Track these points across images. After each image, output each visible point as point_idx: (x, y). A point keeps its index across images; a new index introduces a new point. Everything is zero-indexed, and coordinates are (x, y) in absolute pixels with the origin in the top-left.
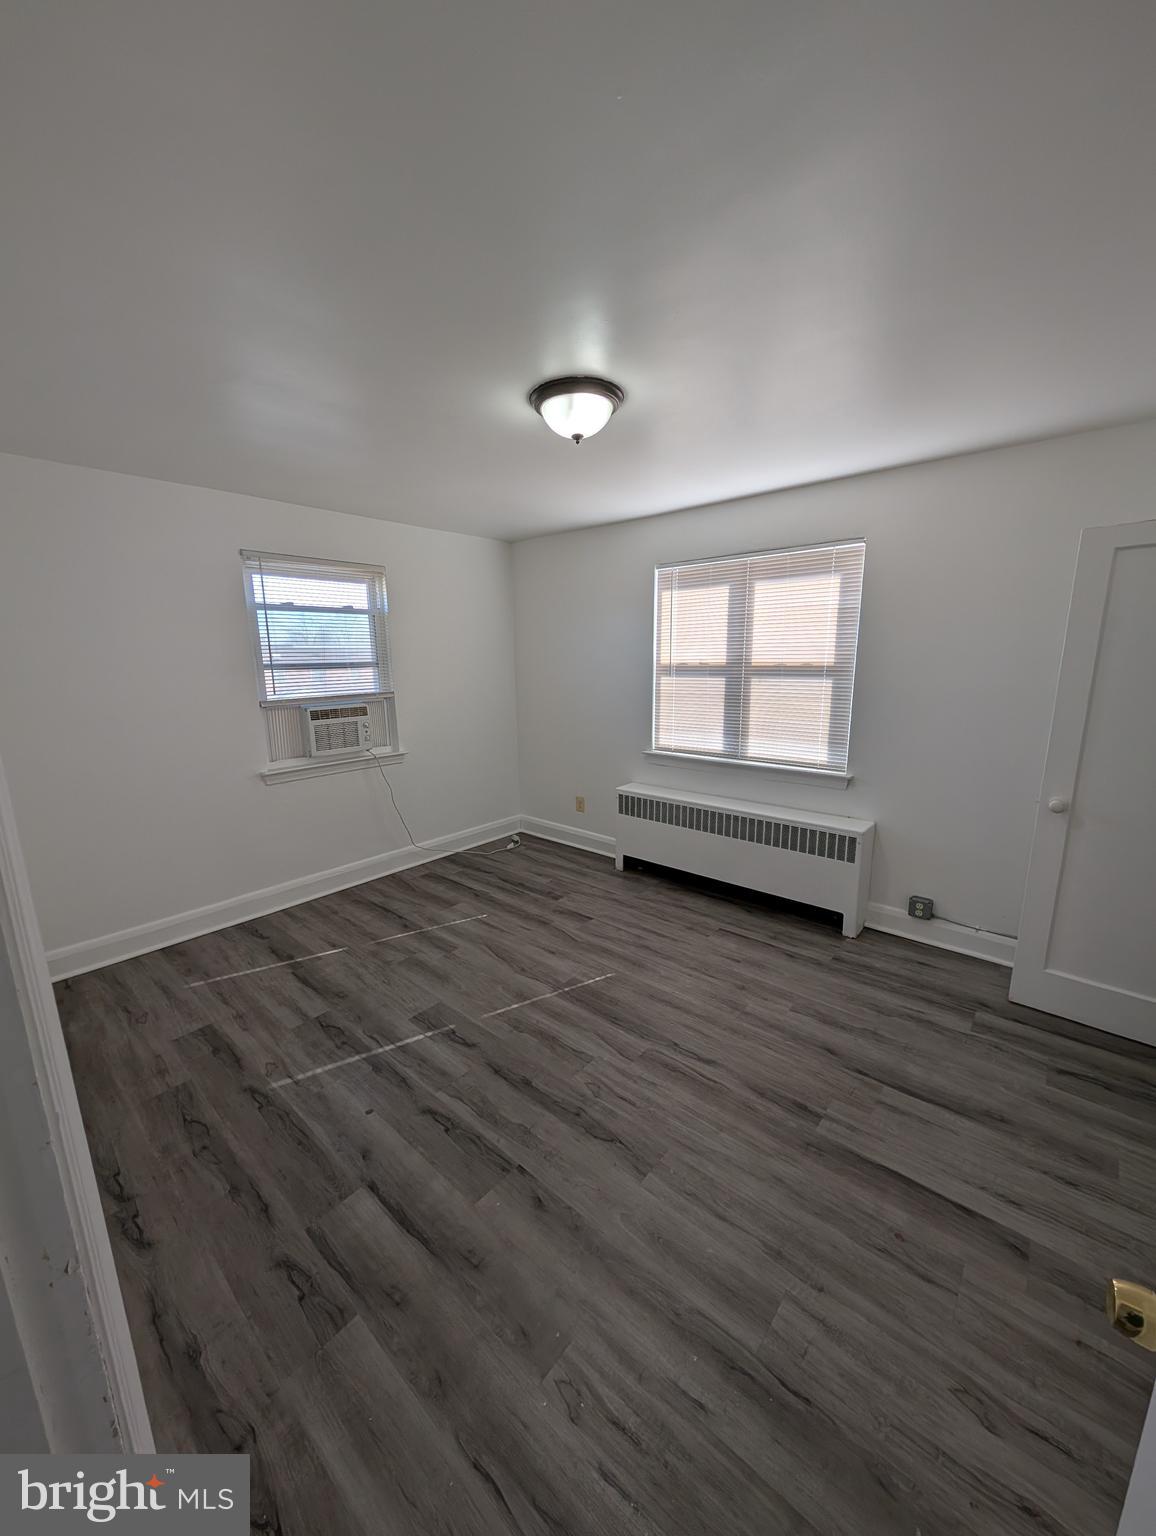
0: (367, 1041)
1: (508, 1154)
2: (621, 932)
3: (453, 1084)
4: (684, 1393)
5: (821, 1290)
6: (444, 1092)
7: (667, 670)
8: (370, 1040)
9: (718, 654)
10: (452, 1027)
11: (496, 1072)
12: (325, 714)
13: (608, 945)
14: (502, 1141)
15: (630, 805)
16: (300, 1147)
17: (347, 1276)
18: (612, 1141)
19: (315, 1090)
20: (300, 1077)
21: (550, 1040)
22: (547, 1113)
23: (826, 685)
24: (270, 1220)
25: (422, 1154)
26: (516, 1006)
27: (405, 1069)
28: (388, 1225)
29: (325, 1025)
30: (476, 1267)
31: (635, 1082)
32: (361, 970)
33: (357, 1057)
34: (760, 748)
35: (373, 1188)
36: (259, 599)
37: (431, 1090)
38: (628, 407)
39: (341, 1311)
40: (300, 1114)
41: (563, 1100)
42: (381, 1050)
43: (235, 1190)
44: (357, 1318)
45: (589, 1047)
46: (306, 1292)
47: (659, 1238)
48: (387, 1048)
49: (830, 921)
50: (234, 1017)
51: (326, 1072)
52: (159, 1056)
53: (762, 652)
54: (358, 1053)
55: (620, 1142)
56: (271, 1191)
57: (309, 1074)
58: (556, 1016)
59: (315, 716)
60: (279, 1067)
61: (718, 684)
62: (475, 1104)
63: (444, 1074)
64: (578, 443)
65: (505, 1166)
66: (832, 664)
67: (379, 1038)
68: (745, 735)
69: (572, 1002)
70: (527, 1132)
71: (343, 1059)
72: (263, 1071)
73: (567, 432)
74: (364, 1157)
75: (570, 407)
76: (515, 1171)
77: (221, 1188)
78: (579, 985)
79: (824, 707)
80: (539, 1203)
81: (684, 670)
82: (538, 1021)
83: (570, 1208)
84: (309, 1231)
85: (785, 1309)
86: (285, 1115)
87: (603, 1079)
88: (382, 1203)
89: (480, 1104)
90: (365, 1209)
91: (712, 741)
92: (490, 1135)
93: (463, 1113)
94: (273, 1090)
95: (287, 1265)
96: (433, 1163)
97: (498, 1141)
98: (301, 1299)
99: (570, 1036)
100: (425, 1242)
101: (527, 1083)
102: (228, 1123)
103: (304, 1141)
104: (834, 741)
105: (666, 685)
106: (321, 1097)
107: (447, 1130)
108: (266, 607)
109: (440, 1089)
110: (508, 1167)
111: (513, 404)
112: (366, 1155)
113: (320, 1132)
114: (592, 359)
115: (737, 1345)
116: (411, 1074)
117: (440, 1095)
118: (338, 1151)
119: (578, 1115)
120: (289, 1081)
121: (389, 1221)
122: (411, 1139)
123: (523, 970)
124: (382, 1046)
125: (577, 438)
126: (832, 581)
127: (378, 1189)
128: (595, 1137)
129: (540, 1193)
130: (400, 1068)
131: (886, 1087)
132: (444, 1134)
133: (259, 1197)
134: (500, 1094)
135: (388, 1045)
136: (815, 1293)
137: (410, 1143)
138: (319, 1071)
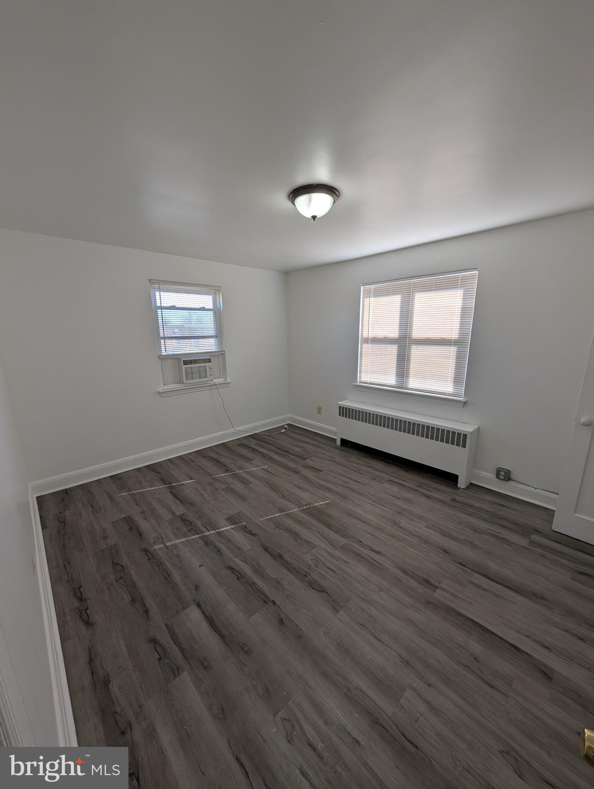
0: (203, 529)
1: (268, 593)
2: (336, 479)
3: (244, 555)
4: (349, 733)
5: (430, 685)
6: (238, 558)
7: (367, 341)
8: (204, 529)
9: (394, 333)
10: (244, 523)
11: (266, 550)
12: (190, 362)
13: (329, 485)
14: (265, 586)
15: (345, 412)
16: (166, 581)
17: (182, 650)
18: (322, 591)
19: (176, 553)
20: (168, 544)
21: (295, 535)
22: (289, 574)
23: (453, 350)
24: (148, 618)
25: (224, 590)
26: (277, 515)
27: (221, 545)
28: (205, 626)
29: (183, 519)
30: (247, 652)
31: (337, 560)
32: (202, 492)
33: (197, 536)
34: (415, 383)
35: (199, 605)
36: (158, 304)
37: (232, 557)
38: (341, 201)
39: (178, 668)
40: (167, 565)
41: (299, 567)
42: (208, 533)
43: (133, 601)
44: (186, 672)
45: (314, 539)
46: (162, 657)
47: (343, 647)
48: (212, 532)
49: (450, 479)
50: (141, 513)
51: (181, 542)
52: (104, 530)
53: (417, 332)
54: (198, 534)
55: (326, 592)
56: (150, 602)
57: (173, 543)
58: (299, 522)
59: (186, 363)
60: (160, 539)
61: (393, 349)
62: (253, 566)
63: (239, 549)
64: (314, 220)
65: (266, 600)
66: (457, 339)
67: (208, 527)
68: (408, 376)
69: (308, 515)
70: (278, 582)
71: (190, 536)
72: (152, 541)
73: (308, 215)
74: (196, 589)
75: (310, 200)
76: (271, 603)
77: (127, 599)
78: (311, 506)
79: (452, 362)
80: (281, 621)
81: (375, 341)
82: (289, 525)
83: (297, 626)
84: (166, 625)
85: (408, 693)
86: (160, 565)
87: (320, 557)
88: (203, 613)
89: (256, 566)
90: (194, 615)
91: (390, 380)
92: (259, 582)
93: (247, 570)
94: (155, 550)
95: (154, 641)
96: (230, 595)
97: (263, 586)
98: (159, 659)
99: (305, 534)
100: (222, 636)
101: (281, 557)
102: (133, 566)
103: (168, 578)
104: (457, 381)
105: (366, 350)
106: (178, 556)
107: (238, 579)
108: (162, 308)
109: (236, 557)
110: (267, 600)
111: (281, 200)
112: (197, 588)
113: (176, 575)
114: (322, 174)
115: (380, 711)
116: (223, 548)
117: (237, 560)
118: (184, 585)
119: (305, 576)
120: (162, 546)
121: (205, 623)
122: (220, 582)
123: (284, 496)
124: (209, 531)
125: (314, 217)
126: (459, 293)
127: (202, 607)
128: (314, 589)
129: (283, 616)
130: (217, 544)
131: (475, 574)
132: (237, 581)
133: (144, 605)
134: (266, 561)
135: (212, 531)
136: (426, 687)
137: (219, 584)
138: (177, 541)
